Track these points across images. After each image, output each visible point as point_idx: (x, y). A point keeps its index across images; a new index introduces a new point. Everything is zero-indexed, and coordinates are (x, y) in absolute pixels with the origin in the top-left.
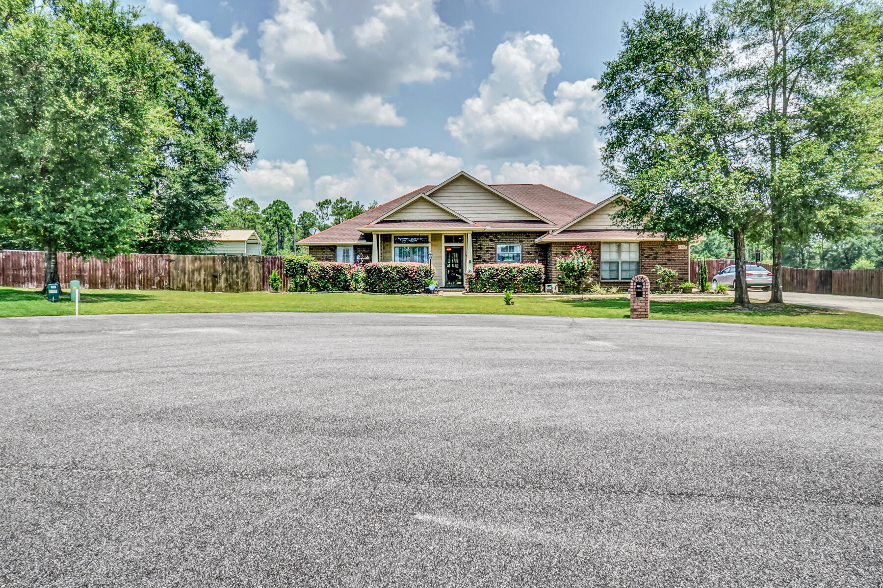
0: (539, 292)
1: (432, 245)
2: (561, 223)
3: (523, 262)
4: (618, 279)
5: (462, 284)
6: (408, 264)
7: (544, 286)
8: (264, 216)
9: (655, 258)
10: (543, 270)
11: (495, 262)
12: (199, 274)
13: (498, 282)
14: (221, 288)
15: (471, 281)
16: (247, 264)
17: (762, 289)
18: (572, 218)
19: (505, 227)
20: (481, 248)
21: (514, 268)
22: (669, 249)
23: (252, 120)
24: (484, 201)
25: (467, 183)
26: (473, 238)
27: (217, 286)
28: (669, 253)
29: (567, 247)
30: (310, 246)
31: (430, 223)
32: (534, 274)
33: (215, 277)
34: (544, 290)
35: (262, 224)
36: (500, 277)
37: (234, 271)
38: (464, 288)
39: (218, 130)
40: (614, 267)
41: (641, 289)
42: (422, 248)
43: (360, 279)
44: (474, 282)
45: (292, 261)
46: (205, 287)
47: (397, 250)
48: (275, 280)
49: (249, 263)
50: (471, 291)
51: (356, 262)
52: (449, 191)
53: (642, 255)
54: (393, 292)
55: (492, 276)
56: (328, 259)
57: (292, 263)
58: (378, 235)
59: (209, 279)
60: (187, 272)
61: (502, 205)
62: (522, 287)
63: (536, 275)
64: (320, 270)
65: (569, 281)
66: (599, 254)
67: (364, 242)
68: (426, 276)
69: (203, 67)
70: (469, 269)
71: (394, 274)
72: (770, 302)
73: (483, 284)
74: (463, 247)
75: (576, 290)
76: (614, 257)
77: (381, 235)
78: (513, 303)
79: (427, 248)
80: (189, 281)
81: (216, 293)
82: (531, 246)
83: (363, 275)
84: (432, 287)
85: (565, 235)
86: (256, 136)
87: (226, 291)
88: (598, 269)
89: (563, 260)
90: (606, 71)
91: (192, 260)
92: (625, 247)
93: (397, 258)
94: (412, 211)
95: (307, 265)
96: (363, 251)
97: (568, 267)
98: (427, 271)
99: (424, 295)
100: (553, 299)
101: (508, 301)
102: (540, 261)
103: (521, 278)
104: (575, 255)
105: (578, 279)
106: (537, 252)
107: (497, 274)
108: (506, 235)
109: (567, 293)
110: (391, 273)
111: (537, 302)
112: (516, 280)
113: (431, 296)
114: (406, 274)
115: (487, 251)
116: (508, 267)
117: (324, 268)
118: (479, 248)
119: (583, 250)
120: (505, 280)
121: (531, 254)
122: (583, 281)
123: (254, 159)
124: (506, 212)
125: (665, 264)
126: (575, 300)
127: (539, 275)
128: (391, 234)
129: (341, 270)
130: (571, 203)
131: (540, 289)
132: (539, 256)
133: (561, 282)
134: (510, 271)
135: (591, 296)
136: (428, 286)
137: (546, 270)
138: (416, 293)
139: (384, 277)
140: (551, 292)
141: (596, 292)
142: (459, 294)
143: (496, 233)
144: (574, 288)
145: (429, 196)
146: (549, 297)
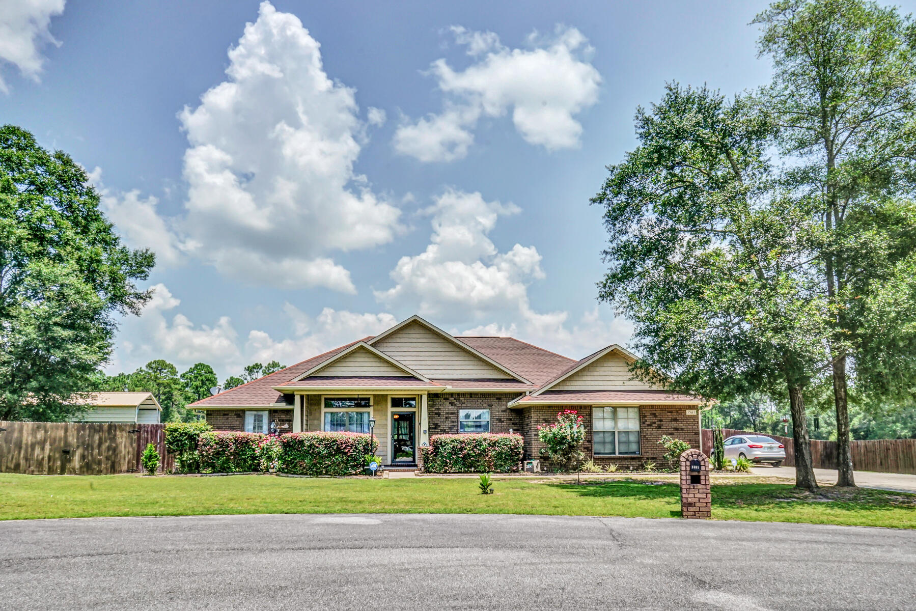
0: (516, 471)
1: (374, 410)
2: (539, 383)
3: (492, 431)
4: (614, 453)
5: (414, 461)
6: (340, 435)
7: (522, 463)
8: (182, 381)
9: (659, 427)
10: (521, 442)
11: (457, 432)
12: (43, 449)
13: (464, 458)
14: (74, 469)
15: (428, 458)
16: (115, 435)
17: (772, 464)
18: (551, 376)
19: (470, 386)
20: (439, 414)
21: (485, 440)
22: (675, 415)
23: (149, 253)
24: (443, 354)
25: (421, 331)
26: (429, 401)
27: (68, 466)
28: (676, 420)
29: (551, 413)
30: (208, 411)
31: (373, 381)
32: (510, 448)
33: (66, 453)
34: (523, 469)
35: (180, 390)
36: (466, 451)
37: (95, 445)
38: (416, 466)
39: (99, 261)
40: (608, 439)
41: (699, 471)
42: (361, 414)
43: (274, 455)
44: (431, 458)
45: (176, 430)
46: (49, 468)
47: (329, 417)
48: (150, 458)
49: (118, 433)
50: (427, 471)
51: (271, 432)
52: (398, 340)
53: (644, 423)
54: (318, 474)
55: (454, 451)
56: (232, 429)
57: (176, 434)
58: (302, 397)
59: (57, 455)
60: (24, 446)
62: (495, 465)
63: (513, 450)
64: (217, 444)
65: (556, 457)
66: (591, 421)
67: (283, 406)
68: (366, 451)
69: (85, 185)
70: (423, 441)
71: (321, 448)
72: (838, 485)
73: (443, 462)
74: (415, 412)
75: (565, 468)
76: (608, 425)
77: (308, 395)
78: (492, 491)
79: (369, 413)
80: (27, 459)
81: (66, 475)
82: (503, 411)
83: (277, 449)
84: (373, 466)
85: (548, 396)
86: (152, 272)
87: (82, 473)
88: (590, 441)
89: (548, 429)
90: (610, 178)
91: (33, 430)
92: (621, 413)
93: (328, 427)
94: (349, 364)
95: (198, 435)
96: (281, 416)
97: (555, 437)
98: (368, 444)
99: (362, 477)
100: (536, 482)
101: (485, 489)
102: (516, 431)
103: (494, 453)
104: (562, 422)
105: (567, 454)
106: (511, 420)
107: (462, 449)
108: (471, 397)
109: (552, 472)
110: (317, 447)
111: (523, 488)
112: (487, 456)
113: (372, 479)
114: (337, 448)
115: (446, 418)
116: (476, 438)
117: (222, 441)
118: (436, 414)
119: (572, 417)
120: (473, 456)
121: (503, 422)
122: (573, 457)
123: (148, 299)
124: (471, 367)
125: (671, 434)
126: (570, 483)
127: (517, 448)
128: (320, 395)
129: (247, 442)
130: (547, 359)
131: (518, 468)
132: (513, 424)
133: (544, 459)
134: (478, 444)
135: (583, 477)
136: (368, 465)
137: (524, 443)
138: (351, 475)
139: (307, 452)
140: (532, 472)
141: (588, 471)
142: (410, 475)
143: (458, 394)
144: (561, 466)
145: (372, 345)
146: (531, 479)
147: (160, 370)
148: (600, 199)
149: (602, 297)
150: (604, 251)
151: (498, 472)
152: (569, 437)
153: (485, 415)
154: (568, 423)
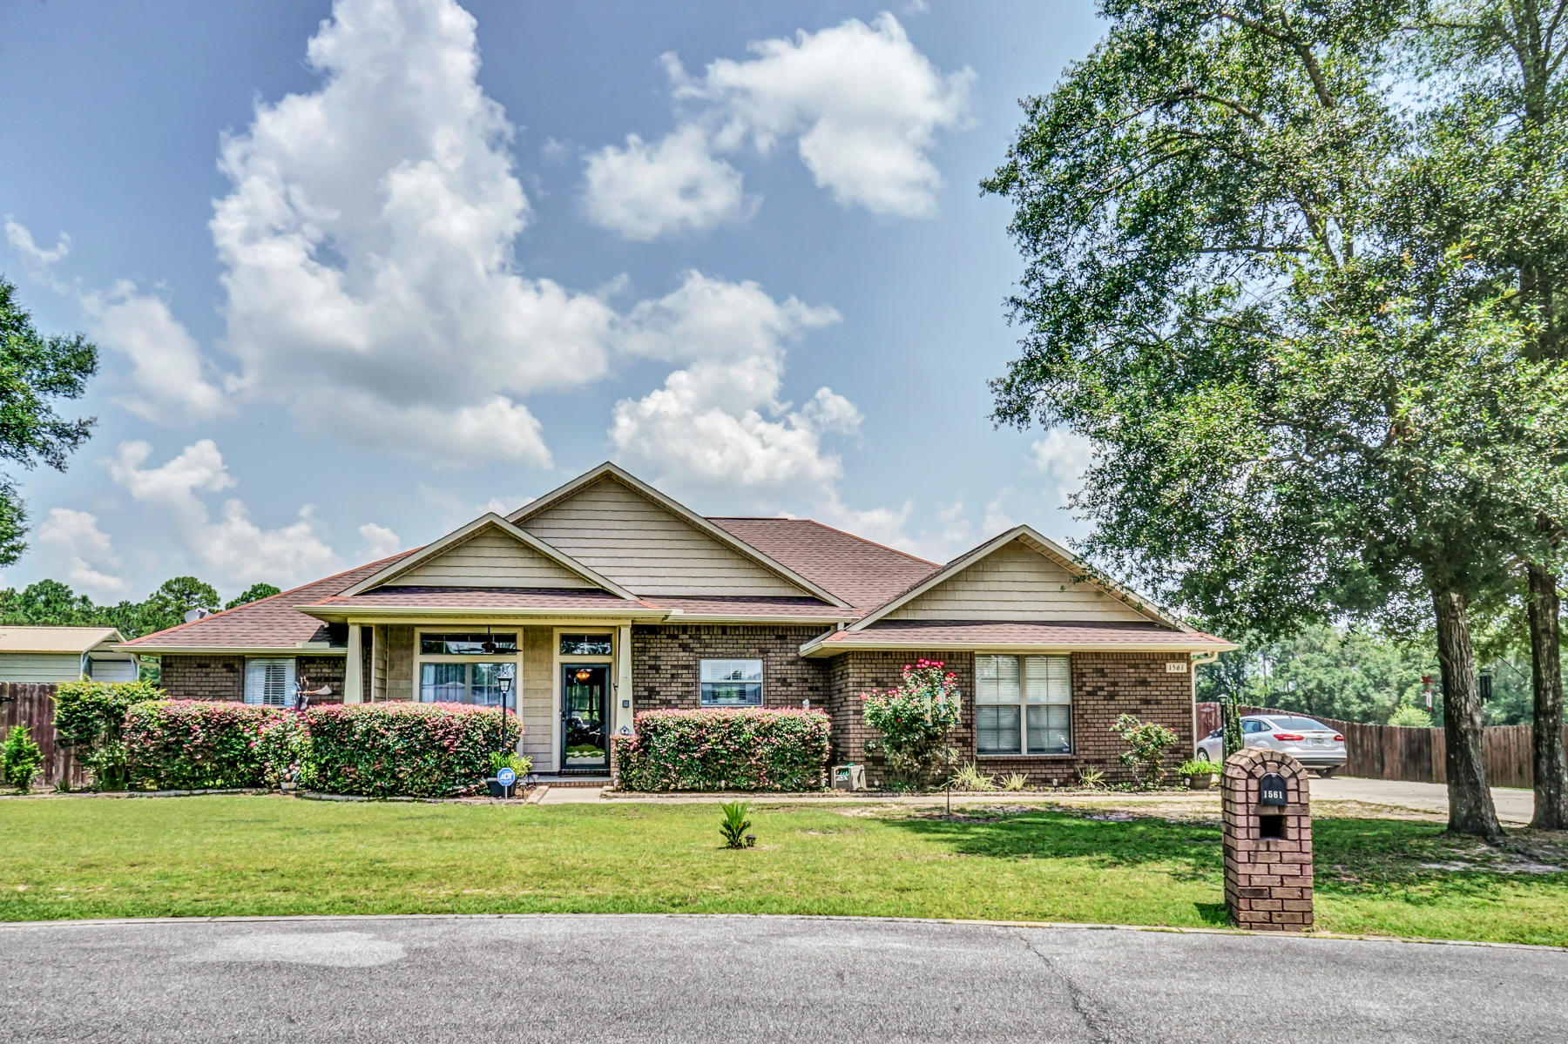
0: (815, 788)
1: (526, 659)
2: (867, 604)
3: (768, 704)
4: (1019, 750)
5: (606, 765)
7: (828, 771)
9: (1111, 697)
10: (827, 726)
11: (695, 705)
13: (703, 759)
15: (629, 759)
18: (890, 595)
19: (722, 611)
20: (657, 668)
21: (749, 721)
22: (1143, 673)
24: (667, 544)
25: (622, 497)
26: (633, 638)
28: (1144, 683)
29: (889, 666)
30: (164, 657)
31: (515, 597)
32: (802, 739)
34: (829, 784)
36: (707, 746)
38: (609, 775)
40: (1007, 719)
41: (1282, 805)
42: (499, 667)
44: (634, 760)
45: (78, 697)
47: (430, 671)
48: (17, 756)
50: (627, 786)
52: (573, 515)
53: (1080, 689)
54: (393, 791)
55: (684, 744)
56: (216, 696)
58: (366, 632)
61: (715, 554)
62: (771, 775)
63: (810, 742)
64: (163, 727)
65: (897, 759)
66: (971, 685)
67: (324, 648)
68: (492, 744)
70: (623, 724)
71: (392, 736)
72: (1534, 824)
73: (658, 768)
74: (608, 665)
75: (918, 783)
76: (1006, 693)
78: (751, 840)
79: (514, 666)
82: (791, 663)
83: (299, 740)
84: (505, 778)
85: (881, 632)
86: (90, 383)
88: (968, 726)
89: (882, 701)
92: (1033, 668)
93: (429, 692)
94: (466, 562)
95: (125, 708)
96: (319, 671)
97: (897, 718)
98: (496, 729)
99: (481, 801)
100: (855, 812)
101: (735, 835)
102: (815, 703)
103: (767, 749)
104: (913, 685)
105: (922, 753)
106: (806, 680)
107: (701, 739)
108: (724, 633)
109: (891, 791)
110: (383, 736)
111: (826, 830)
112: (754, 755)
113: (501, 804)
114: (427, 737)
115: (673, 676)
116: (731, 718)
117: (175, 721)
118: (651, 667)
119: (934, 674)
120: (723, 756)
121: (790, 685)
122: (936, 758)
123: (82, 438)
124: (726, 573)
125: (1135, 712)
126: (930, 817)
127: (817, 740)
128: (411, 627)
129: (231, 724)
130: (881, 561)
131: (819, 781)
132: (811, 689)
133: (875, 761)
134: (735, 729)
135: (959, 801)
136: (495, 776)
137: (833, 728)
138: (457, 796)
139: (360, 745)
140: (849, 789)
141: (966, 787)
142: (588, 795)
143: (698, 628)
144: (910, 776)
145: (516, 524)
146: (846, 806)
147: (188, 595)
148: (1005, 183)
149: (1003, 414)
150: (1013, 300)
151: (776, 791)
152: (928, 717)
153: (752, 670)
154: (924, 688)
